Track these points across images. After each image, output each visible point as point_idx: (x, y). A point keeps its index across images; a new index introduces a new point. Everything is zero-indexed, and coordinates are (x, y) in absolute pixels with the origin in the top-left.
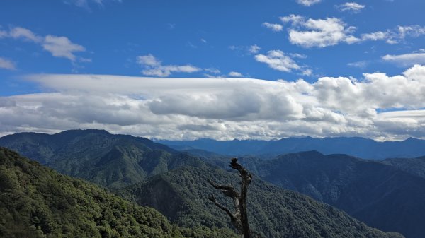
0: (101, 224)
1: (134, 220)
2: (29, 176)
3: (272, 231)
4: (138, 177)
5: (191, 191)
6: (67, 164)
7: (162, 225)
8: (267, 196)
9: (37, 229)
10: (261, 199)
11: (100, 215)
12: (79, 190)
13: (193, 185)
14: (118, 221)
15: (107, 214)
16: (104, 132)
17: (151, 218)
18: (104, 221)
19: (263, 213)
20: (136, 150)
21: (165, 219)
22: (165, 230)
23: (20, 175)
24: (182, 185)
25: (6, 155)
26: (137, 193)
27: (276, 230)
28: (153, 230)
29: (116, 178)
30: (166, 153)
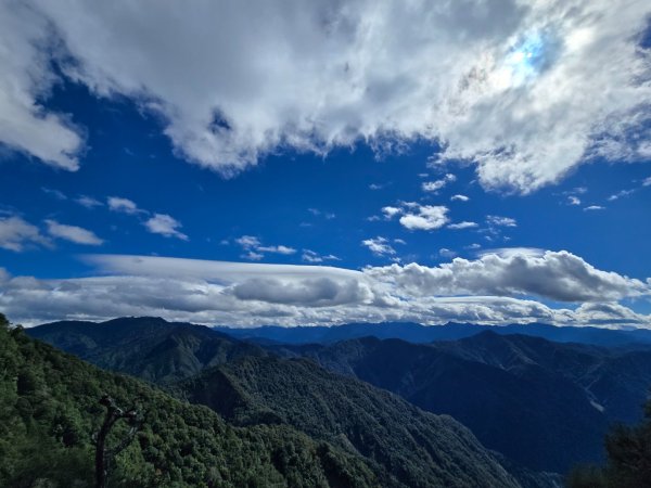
0: (141, 429)
1: (182, 421)
2: (61, 373)
3: (333, 423)
4: (193, 369)
5: (250, 383)
6: (111, 357)
7: (215, 426)
8: (328, 384)
9: (58, 441)
10: (322, 389)
11: (141, 417)
12: (120, 388)
13: (252, 376)
14: (163, 424)
15: (151, 416)
16: (160, 319)
17: (203, 418)
18: (146, 425)
19: (324, 403)
20: (193, 340)
21: (219, 418)
22: (218, 431)
23: (50, 372)
24: (240, 377)
25: (36, 347)
26: (189, 388)
27: (337, 422)
28: (204, 431)
29: (167, 371)
30: (225, 342)
